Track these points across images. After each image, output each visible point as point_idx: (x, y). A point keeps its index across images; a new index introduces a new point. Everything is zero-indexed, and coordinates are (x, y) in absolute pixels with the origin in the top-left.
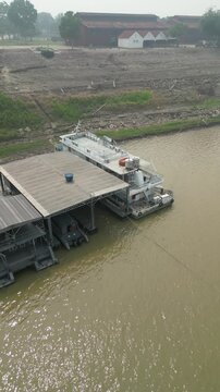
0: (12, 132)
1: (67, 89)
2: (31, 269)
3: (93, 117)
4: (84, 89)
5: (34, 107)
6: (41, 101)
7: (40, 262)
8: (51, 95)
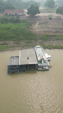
0: (30, 41)
1: (48, 31)
2: (14, 72)
3: (51, 40)
4: (52, 32)
5: (37, 36)
6: (39, 34)
7: (16, 72)
8: (43, 33)
